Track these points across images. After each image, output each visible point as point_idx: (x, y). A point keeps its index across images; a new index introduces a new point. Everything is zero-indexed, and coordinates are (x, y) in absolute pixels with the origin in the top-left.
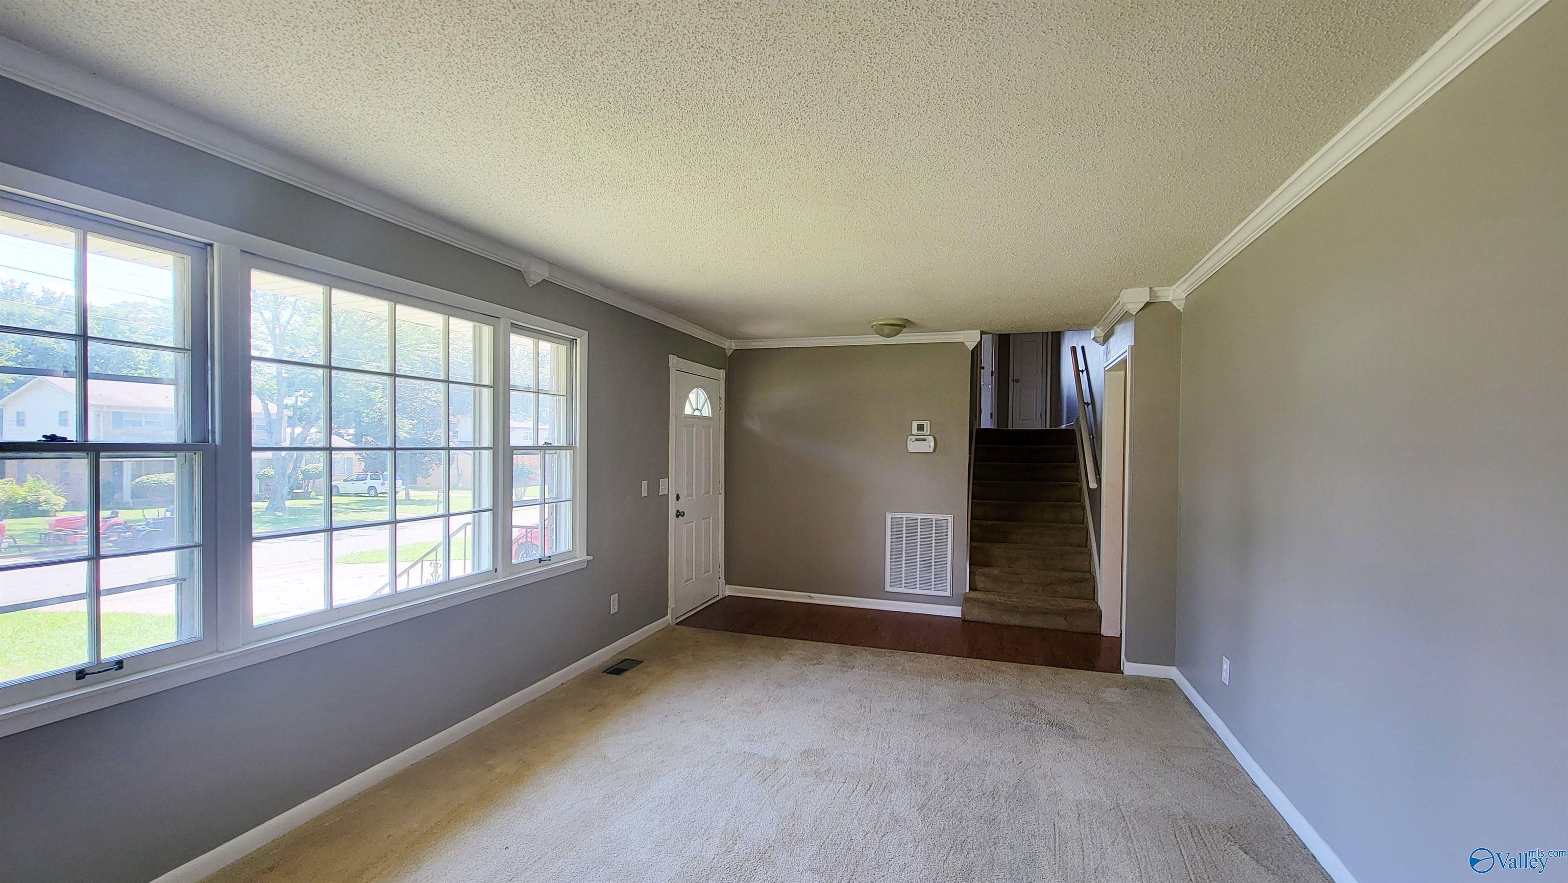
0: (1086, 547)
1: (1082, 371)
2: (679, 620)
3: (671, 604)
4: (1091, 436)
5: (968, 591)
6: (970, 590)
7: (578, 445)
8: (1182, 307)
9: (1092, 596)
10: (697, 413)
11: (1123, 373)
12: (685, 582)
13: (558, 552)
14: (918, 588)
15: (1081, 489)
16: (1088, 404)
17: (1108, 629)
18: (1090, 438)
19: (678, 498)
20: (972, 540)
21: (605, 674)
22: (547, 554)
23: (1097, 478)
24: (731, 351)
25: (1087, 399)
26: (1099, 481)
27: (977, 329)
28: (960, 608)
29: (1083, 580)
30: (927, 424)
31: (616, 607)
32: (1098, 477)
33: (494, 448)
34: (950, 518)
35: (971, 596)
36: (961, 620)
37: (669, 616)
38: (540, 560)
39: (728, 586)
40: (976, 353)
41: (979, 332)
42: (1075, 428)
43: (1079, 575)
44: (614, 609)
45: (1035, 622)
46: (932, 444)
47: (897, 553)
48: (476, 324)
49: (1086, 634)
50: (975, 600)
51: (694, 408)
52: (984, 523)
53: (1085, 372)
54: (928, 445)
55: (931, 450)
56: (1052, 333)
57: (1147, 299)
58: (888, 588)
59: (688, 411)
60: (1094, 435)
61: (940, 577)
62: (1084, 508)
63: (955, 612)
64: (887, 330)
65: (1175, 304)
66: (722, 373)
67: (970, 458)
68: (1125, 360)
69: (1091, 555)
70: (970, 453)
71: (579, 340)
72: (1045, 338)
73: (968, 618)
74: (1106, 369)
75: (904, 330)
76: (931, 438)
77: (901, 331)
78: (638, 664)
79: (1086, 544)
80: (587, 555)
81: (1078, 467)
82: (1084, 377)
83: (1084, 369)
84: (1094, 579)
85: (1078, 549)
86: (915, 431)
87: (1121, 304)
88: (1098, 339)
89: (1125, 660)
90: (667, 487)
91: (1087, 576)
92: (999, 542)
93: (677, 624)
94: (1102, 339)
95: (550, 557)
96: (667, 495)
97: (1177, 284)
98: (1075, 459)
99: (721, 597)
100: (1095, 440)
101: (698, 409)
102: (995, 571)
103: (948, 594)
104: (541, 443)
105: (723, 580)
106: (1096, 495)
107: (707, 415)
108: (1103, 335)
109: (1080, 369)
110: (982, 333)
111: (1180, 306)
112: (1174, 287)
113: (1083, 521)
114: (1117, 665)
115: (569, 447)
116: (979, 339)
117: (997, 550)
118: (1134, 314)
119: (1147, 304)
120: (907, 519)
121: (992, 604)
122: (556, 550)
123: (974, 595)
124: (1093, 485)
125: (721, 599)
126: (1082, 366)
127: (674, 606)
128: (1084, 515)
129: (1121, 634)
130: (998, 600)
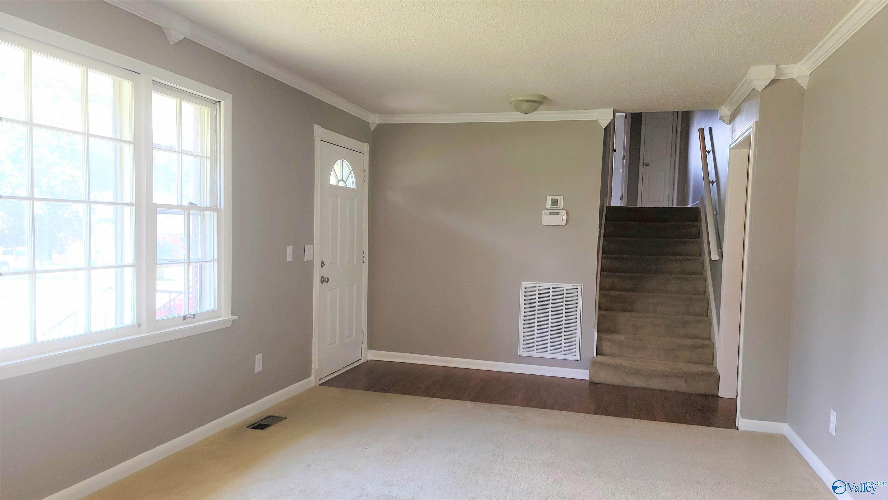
0: (707, 316)
1: (709, 152)
2: (322, 381)
3: (315, 366)
4: (715, 212)
5: (595, 355)
6: (597, 355)
7: (222, 207)
8: (806, 85)
9: (711, 361)
10: (341, 184)
11: (746, 151)
12: (330, 345)
13: (203, 310)
14: (549, 352)
15: (703, 263)
16: (713, 182)
17: (724, 392)
18: (714, 213)
19: (322, 264)
20: (600, 309)
21: (249, 429)
22: (192, 312)
23: (718, 250)
24: (375, 125)
25: (712, 177)
26: (721, 254)
27: (610, 107)
28: (588, 371)
29: (703, 347)
30: (560, 199)
31: (261, 366)
32: (720, 250)
33: (137, 205)
34: (580, 287)
35: (598, 360)
36: (588, 383)
37: (312, 377)
38: (185, 318)
39: (370, 351)
40: (609, 130)
41: (612, 110)
42: (700, 206)
43: (700, 342)
44: (258, 368)
45: (657, 384)
46: (565, 218)
47: (530, 321)
48: (116, 78)
49: (705, 396)
50: (601, 363)
51: (339, 179)
52: (612, 293)
53: (711, 152)
54: (561, 219)
55: (564, 223)
56: (683, 112)
57: (773, 76)
58: (521, 353)
59: (333, 181)
60: (718, 211)
61: (569, 343)
62: (705, 280)
63: (583, 374)
64: (525, 106)
65: (799, 81)
66: (366, 147)
67: (600, 232)
68: (749, 137)
69: (711, 323)
70: (600, 227)
71: (222, 102)
72: (675, 117)
73: (595, 380)
74: (731, 147)
75: (541, 107)
76: (564, 212)
77: (538, 107)
78: (282, 420)
79: (706, 313)
80: (232, 315)
81: (701, 243)
82: (710, 157)
83: (711, 149)
84: (712, 347)
85: (700, 318)
86: (549, 205)
87: (748, 81)
88: (725, 119)
89: (740, 417)
90: (312, 254)
91: (707, 342)
92: (625, 310)
93: (320, 385)
94: (728, 119)
95: (194, 315)
96: (312, 261)
97: (802, 61)
98: (698, 235)
99: (363, 361)
100: (718, 216)
101: (342, 180)
102: (621, 337)
103: (577, 358)
104: (185, 203)
105: (365, 345)
106: (716, 266)
107: (352, 187)
108: (730, 114)
109: (707, 150)
110: (615, 112)
111: (804, 83)
112: (799, 64)
113: (705, 293)
114: (733, 422)
115: (214, 208)
116: (612, 118)
117: (623, 318)
118: (760, 91)
119: (773, 82)
120: (540, 288)
121: (617, 367)
122: (200, 308)
123: (600, 358)
124: (715, 257)
125: (363, 363)
126: (708, 147)
127: (317, 367)
128: (706, 287)
129: (737, 396)
130: (623, 364)
